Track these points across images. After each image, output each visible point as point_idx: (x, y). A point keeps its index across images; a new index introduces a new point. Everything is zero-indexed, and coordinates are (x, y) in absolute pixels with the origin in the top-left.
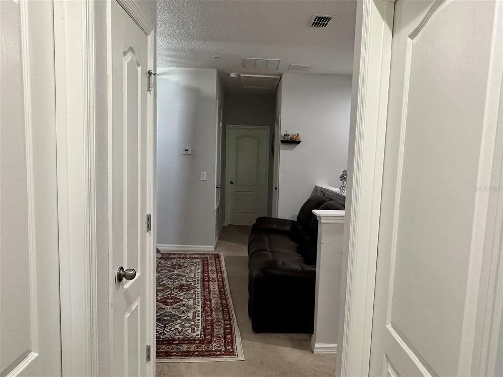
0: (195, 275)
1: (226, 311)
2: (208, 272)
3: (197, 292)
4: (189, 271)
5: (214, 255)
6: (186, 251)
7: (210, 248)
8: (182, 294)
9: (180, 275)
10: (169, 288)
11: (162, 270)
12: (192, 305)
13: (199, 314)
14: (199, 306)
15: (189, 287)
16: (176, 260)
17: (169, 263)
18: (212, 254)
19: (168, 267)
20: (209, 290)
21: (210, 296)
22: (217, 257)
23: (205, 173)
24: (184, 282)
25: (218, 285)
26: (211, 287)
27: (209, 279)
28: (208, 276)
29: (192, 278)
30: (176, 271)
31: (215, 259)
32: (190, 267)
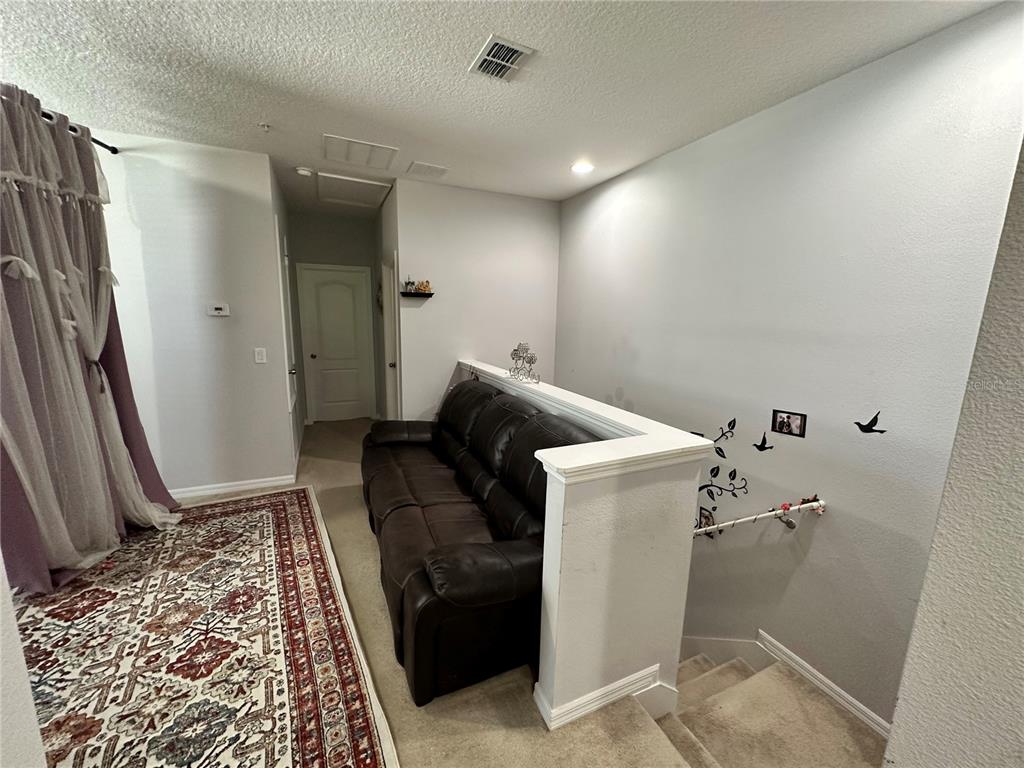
0: (262, 555)
1: (342, 650)
2: (289, 539)
3: (270, 608)
4: (248, 547)
5: (297, 492)
6: (238, 494)
7: (287, 480)
8: (234, 624)
9: (229, 564)
10: (201, 610)
11: (183, 557)
12: (261, 655)
13: (280, 682)
14: (278, 652)
15: (252, 595)
16: (215, 521)
17: (202, 533)
18: (292, 492)
19: (198, 545)
20: (297, 593)
21: (300, 613)
22: (302, 496)
23: (264, 350)
24: (237, 583)
25: (315, 573)
26: (301, 581)
27: (293, 560)
28: (291, 553)
29: (256, 565)
30: (219, 555)
31: (299, 503)
32: (248, 534)
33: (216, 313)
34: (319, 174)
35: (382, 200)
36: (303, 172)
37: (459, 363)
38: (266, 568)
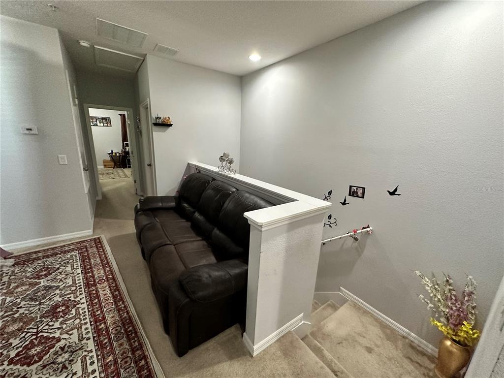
0: (74, 280)
1: (130, 331)
2: (91, 268)
3: (81, 312)
4: (63, 276)
5: (94, 240)
6: (54, 243)
7: (87, 233)
8: (57, 325)
9: (51, 287)
10: (32, 319)
11: (17, 287)
12: (77, 342)
13: (91, 357)
14: (88, 339)
15: (68, 305)
16: (39, 262)
17: (29, 270)
18: (91, 240)
19: (27, 278)
20: (99, 300)
21: (102, 312)
22: (98, 242)
23: (65, 156)
24: (58, 299)
25: (110, 287)
26: (101, 293)
27: (94, 281)
28: (93, 277)
29: (70, 286)
30: (43, 282)
31: (96, 246)
32: (64, 268)
33: (27, 132)
34: (95, 46)
35: (138, 67)
36: (84, 44)
37: (188, 164)
38: (77, 287)
